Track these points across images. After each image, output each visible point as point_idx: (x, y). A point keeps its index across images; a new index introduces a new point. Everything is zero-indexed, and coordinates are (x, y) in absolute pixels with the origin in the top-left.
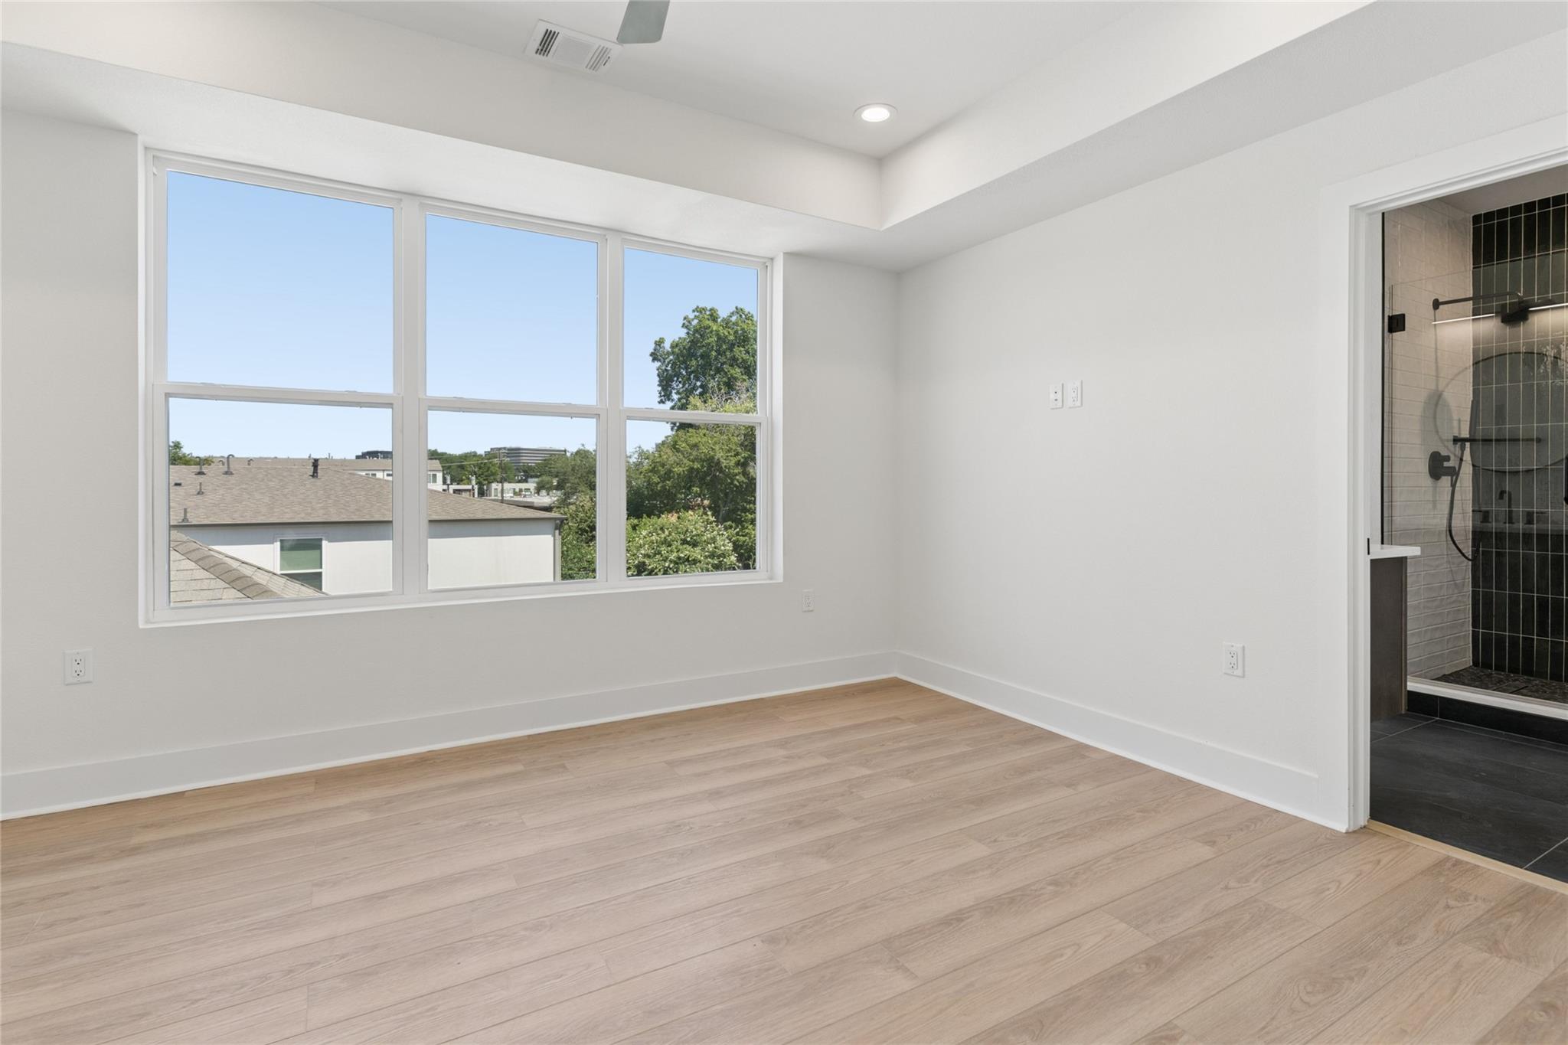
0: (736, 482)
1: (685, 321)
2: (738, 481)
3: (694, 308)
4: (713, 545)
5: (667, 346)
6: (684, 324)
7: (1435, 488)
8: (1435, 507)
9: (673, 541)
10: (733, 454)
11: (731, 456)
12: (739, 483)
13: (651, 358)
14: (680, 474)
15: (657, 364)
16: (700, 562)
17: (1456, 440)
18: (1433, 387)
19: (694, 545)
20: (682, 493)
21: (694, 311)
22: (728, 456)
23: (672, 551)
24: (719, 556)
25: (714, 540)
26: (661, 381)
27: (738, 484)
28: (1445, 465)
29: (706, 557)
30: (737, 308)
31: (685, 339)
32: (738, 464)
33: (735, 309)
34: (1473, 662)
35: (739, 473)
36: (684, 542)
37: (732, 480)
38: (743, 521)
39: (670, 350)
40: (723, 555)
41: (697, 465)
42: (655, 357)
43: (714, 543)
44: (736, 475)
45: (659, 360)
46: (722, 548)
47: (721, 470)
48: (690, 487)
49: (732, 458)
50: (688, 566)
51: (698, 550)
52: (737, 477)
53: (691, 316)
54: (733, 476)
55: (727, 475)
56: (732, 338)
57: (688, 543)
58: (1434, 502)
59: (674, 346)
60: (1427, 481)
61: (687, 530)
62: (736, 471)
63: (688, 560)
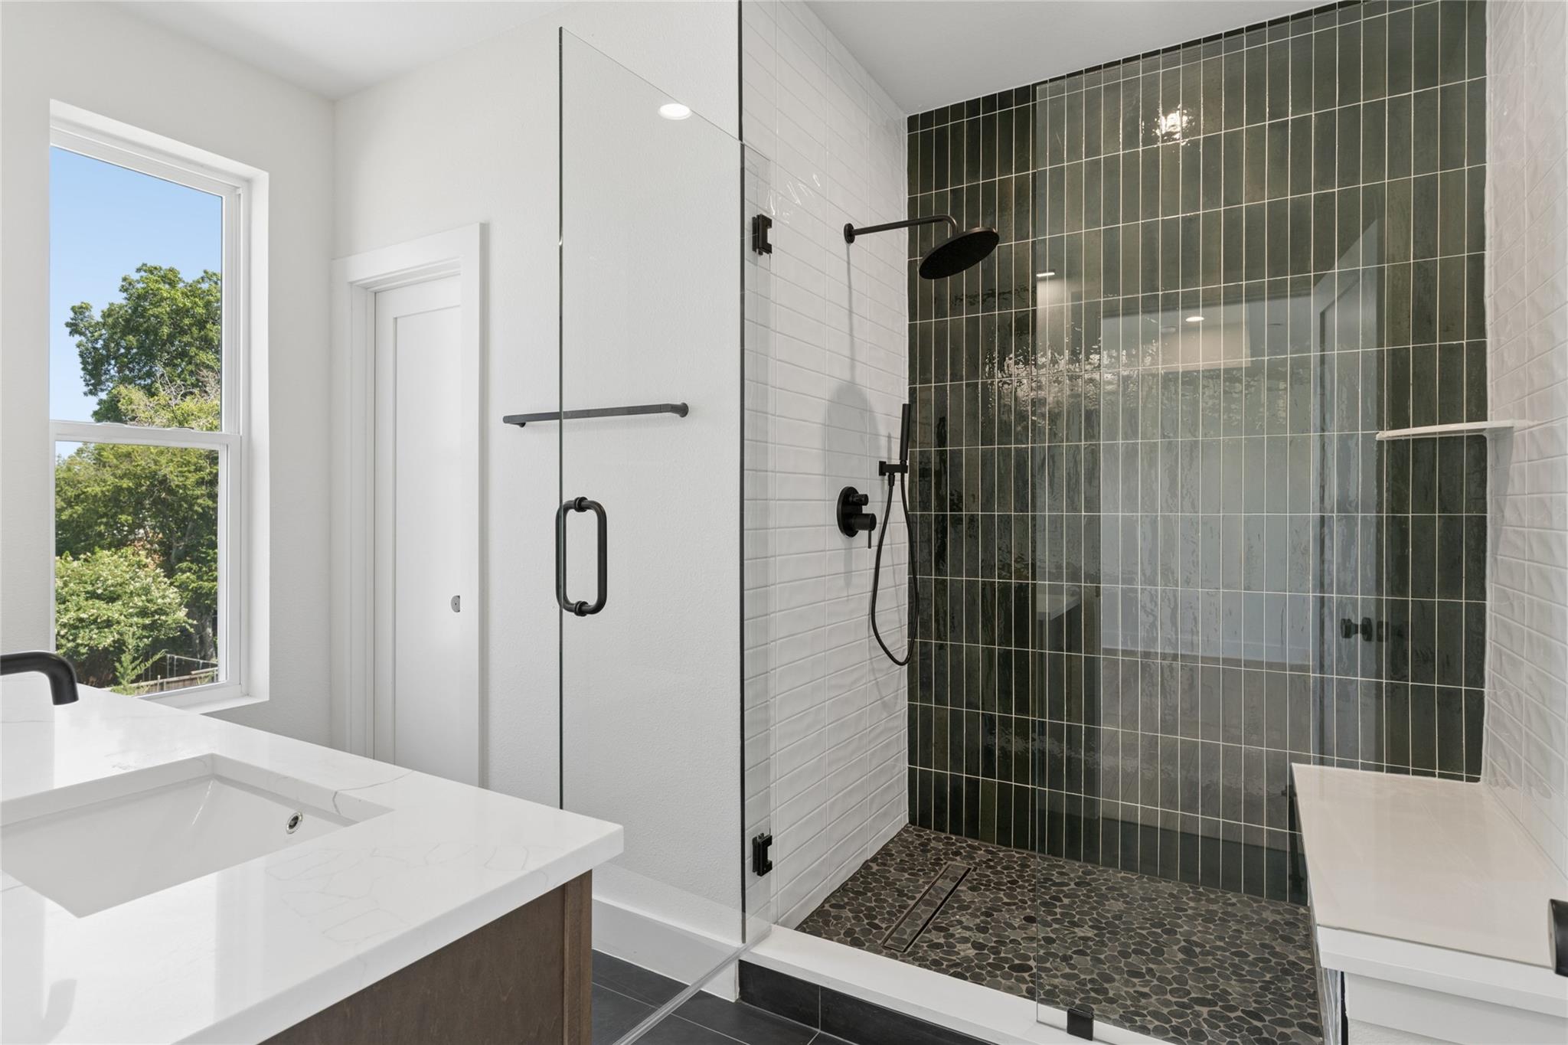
0: (196, 508)
1: (124, 284)
2: (200, 505)
3: (139, 265)
4: (144, 598)
5: (96, 316)
6: (123, 286)
7: (849, 549)
8: (848, 584)
9: (71, 595)
10: (192, 468)
11: (189, 472)
12: (202, 508)
13: (68, 330)
14: (96, 496)
15: (77, 338)
16: (118, 623)
17: (884, 469)
18: (847, 376)
19: (111, 599)
20: (101, 523)
21: (139, 270)
22: (181, 472)
23: (67, 610)
24: (153, 614)
25: (146, 590)
26: (85, 363)
27: (201, 510)
28: (864, 512)
29: (131, 615)
30: (205, 272)
31: (121, 307)
32: (200, 482)
33: (203, 274)
34: (910, 819)
35: (202, 495)
36: (93, 595)
37: (191, 506)
38: (210, 561)
39: (101, 320)
40: (161, 611)
41: (126, 483)
42: (74, 328)
43: (146, 595)
44: (198, 498)
45: (81, 334)
46: (160, 601)
47: (171, 491)
48: (116, 514)
49: (190, 475)
50: (96, 631)
51: (118, 604)
52: (200, 501)
53: (135, 276)
54: (191, 501)
55: (184, 499)
56: (200, 310)
57: (99, 597)
58: (848, 573)
59: (107, 315)
60: (838, 537)
61: (98, 579)
62: (198, 492)
63: (95, 621)
